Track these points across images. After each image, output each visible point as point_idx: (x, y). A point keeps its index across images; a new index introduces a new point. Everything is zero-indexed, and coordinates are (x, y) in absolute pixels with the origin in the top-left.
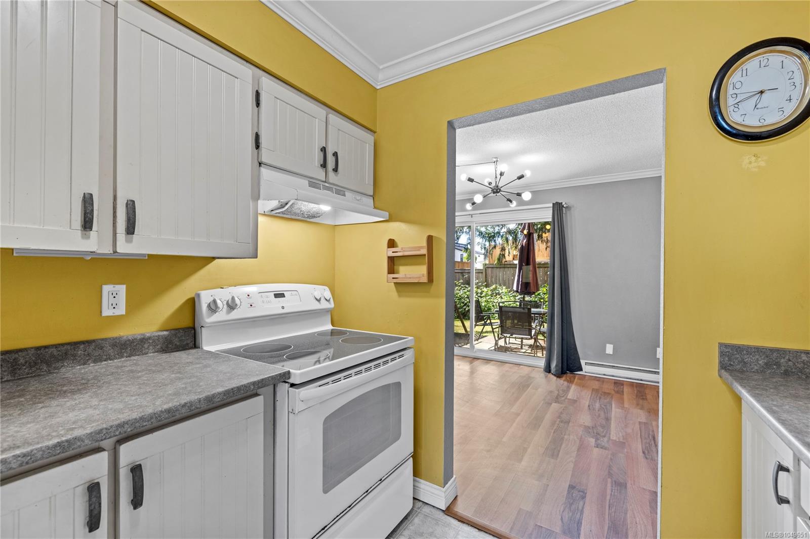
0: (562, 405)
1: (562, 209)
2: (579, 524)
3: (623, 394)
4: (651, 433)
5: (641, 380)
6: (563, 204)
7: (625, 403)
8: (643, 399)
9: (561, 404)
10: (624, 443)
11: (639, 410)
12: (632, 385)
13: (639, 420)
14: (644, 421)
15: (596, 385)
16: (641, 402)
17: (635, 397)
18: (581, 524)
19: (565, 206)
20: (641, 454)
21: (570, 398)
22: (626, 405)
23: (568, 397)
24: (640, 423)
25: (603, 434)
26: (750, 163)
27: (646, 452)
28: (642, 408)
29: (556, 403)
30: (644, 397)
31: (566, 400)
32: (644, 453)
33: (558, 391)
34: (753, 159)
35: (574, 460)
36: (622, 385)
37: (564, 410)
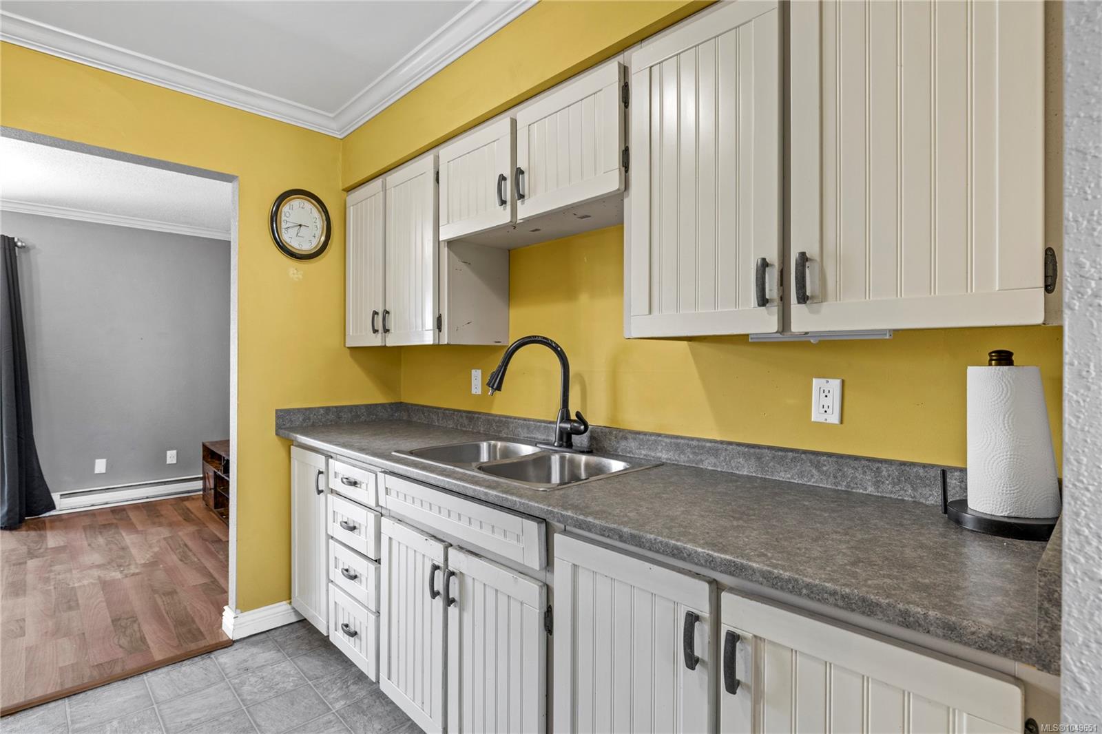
0: (45, 558)
1: (15, 250)
2: (143, 640)
3: (130, 519)
4: (181, 542)
5: (147, 498)
6: (16, 240)
7: (137, 526)
8: (158, 516)
9: (43, 557)
10: (156, 561)
11: (159, 528)
12: (136, 507)
13: (162, 537)
14: (168, 535)
15: (87, 521)
16: (156, 520)
17: (147, 517)
18: (145, 638)
19: (19, 244)
20: (180, 563)
21: (53, 546)
22: (140, 528)
23: (49, 547)
24: (165, 539)
25: (127, 563)
26: (294, 274)
27: (184, 559)
28: (161, 525)
29: (32, 559)
30: (158, 514)
31: (48, 551)
32: (181, 560)
33: (25, 545)
34: (295, 271)
35: (103, 599)
36: (124, 510)
37: (52, 561)
